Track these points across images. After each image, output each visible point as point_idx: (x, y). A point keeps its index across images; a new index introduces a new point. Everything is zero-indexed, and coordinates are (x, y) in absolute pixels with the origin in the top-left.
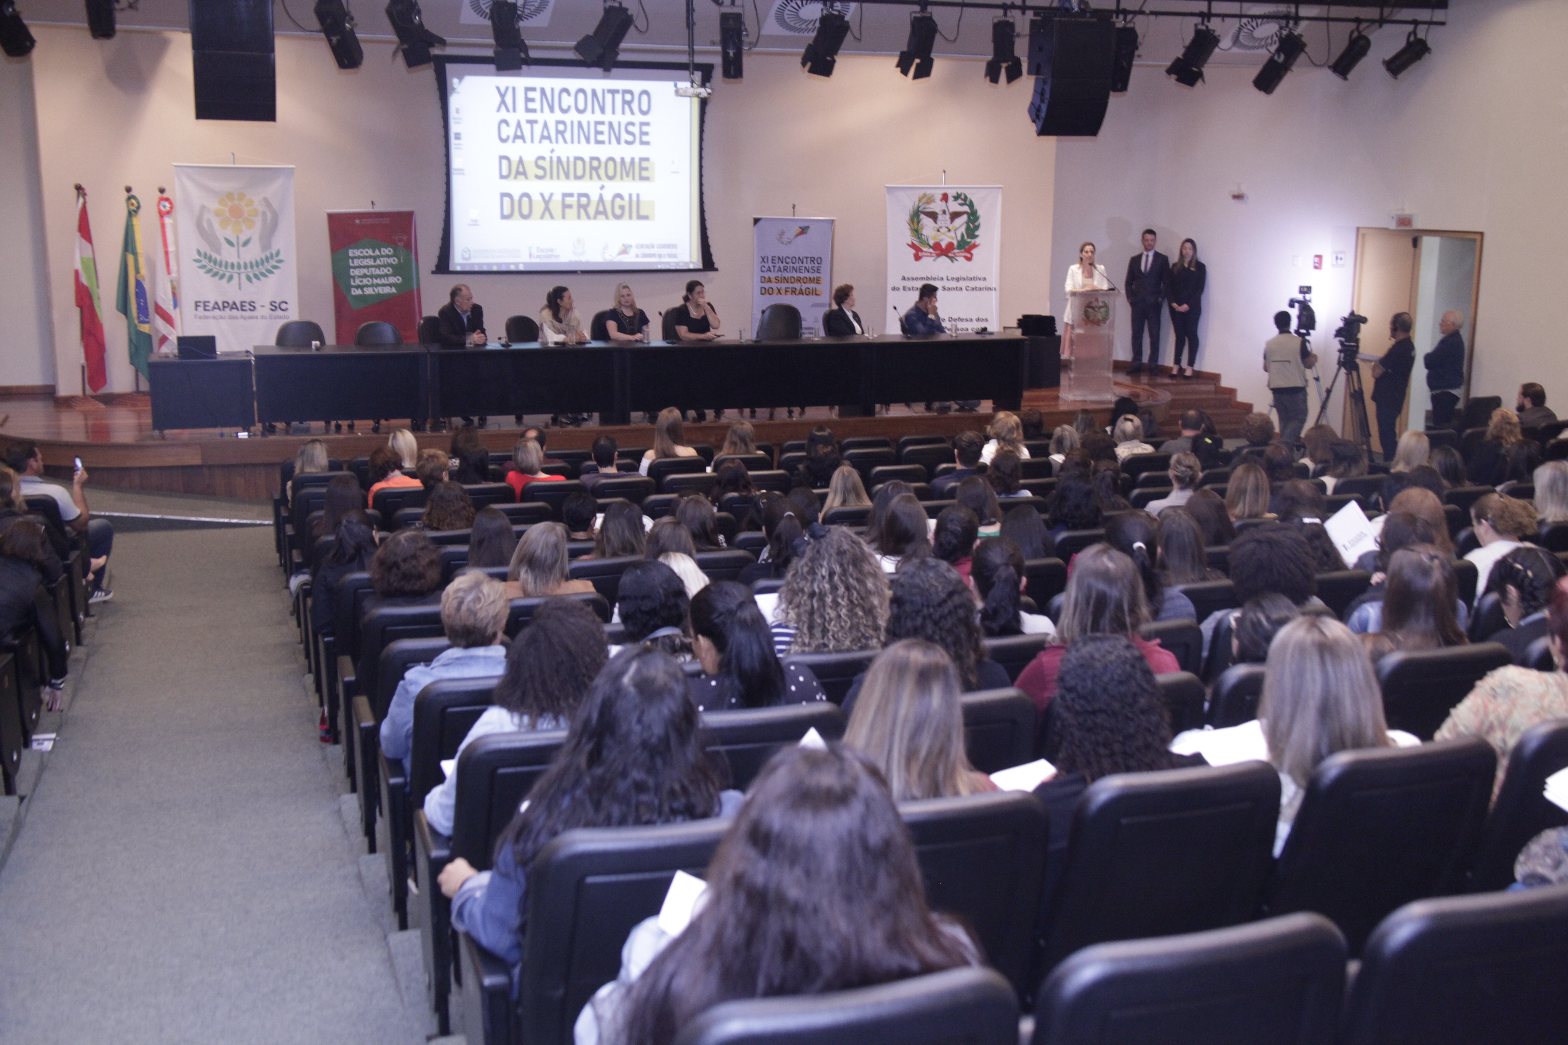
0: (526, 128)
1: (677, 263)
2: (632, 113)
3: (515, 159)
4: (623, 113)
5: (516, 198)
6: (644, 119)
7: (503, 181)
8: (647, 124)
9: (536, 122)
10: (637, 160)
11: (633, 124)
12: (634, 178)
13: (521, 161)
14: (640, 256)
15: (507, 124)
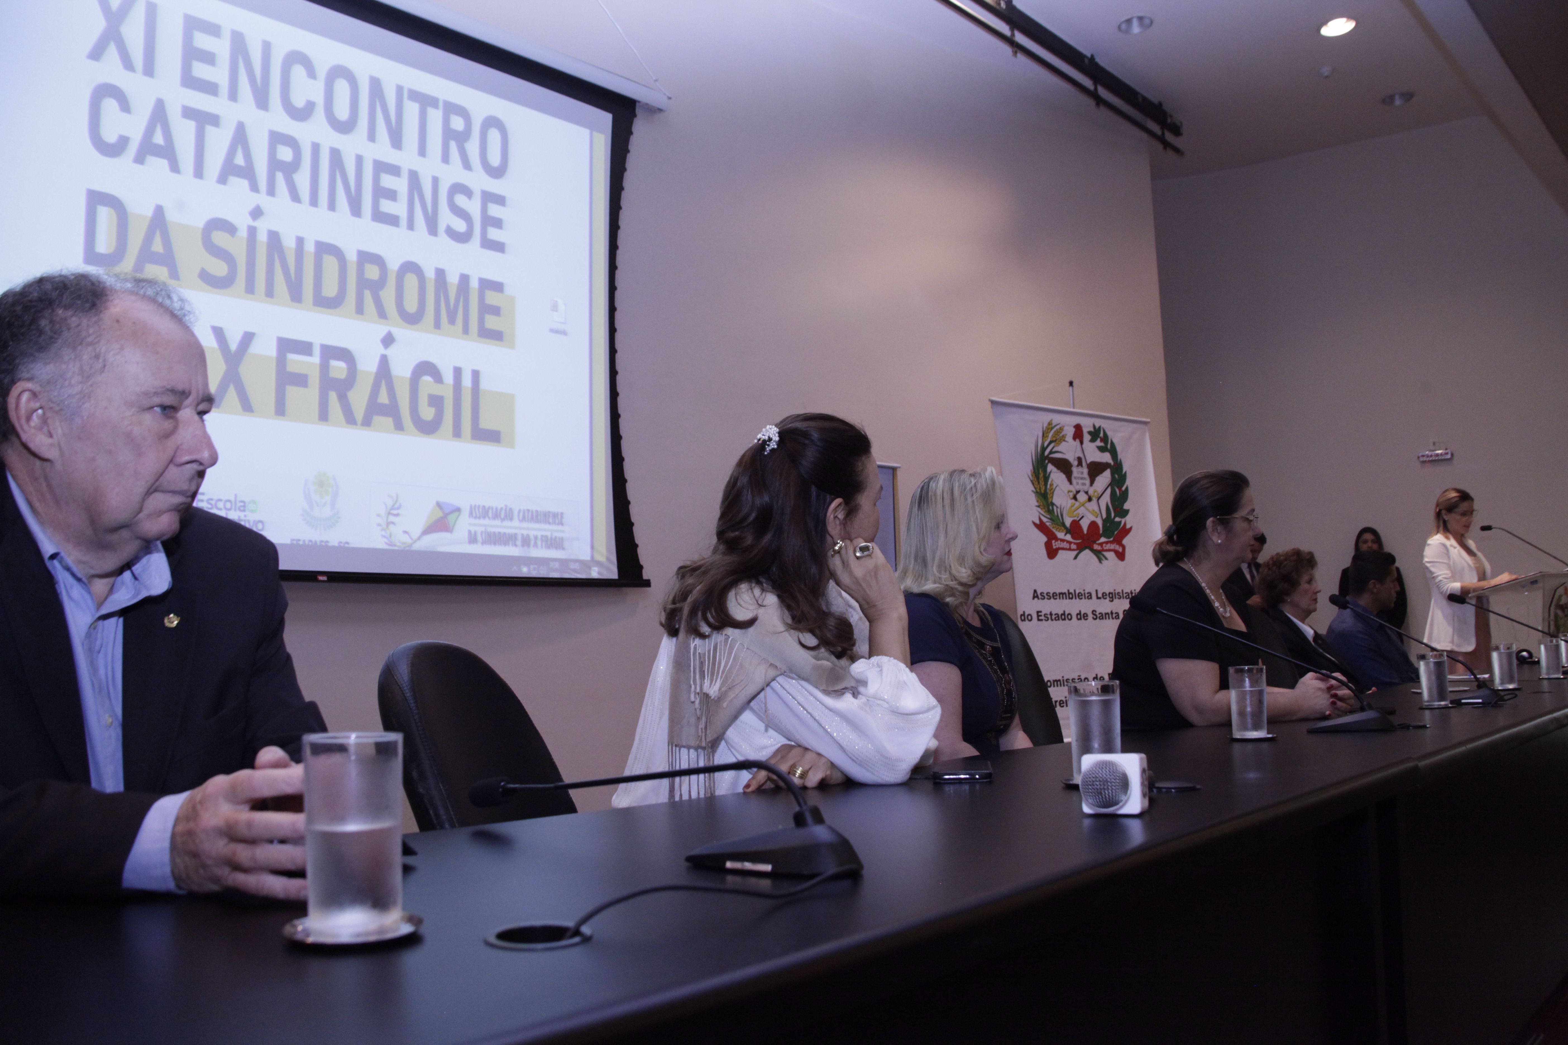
0: (183, 130)
1: (564, 562)
2: (467, 165)
3: (141, 211)
4: (446, 159)
6: (494, 186)
8: (500, 200)
9: (213, 120)
10: (474, 285)
11: (466, 191)
12: (466, 331)
13: (159, 220)
14: (479, 538)
15: (125, 106)
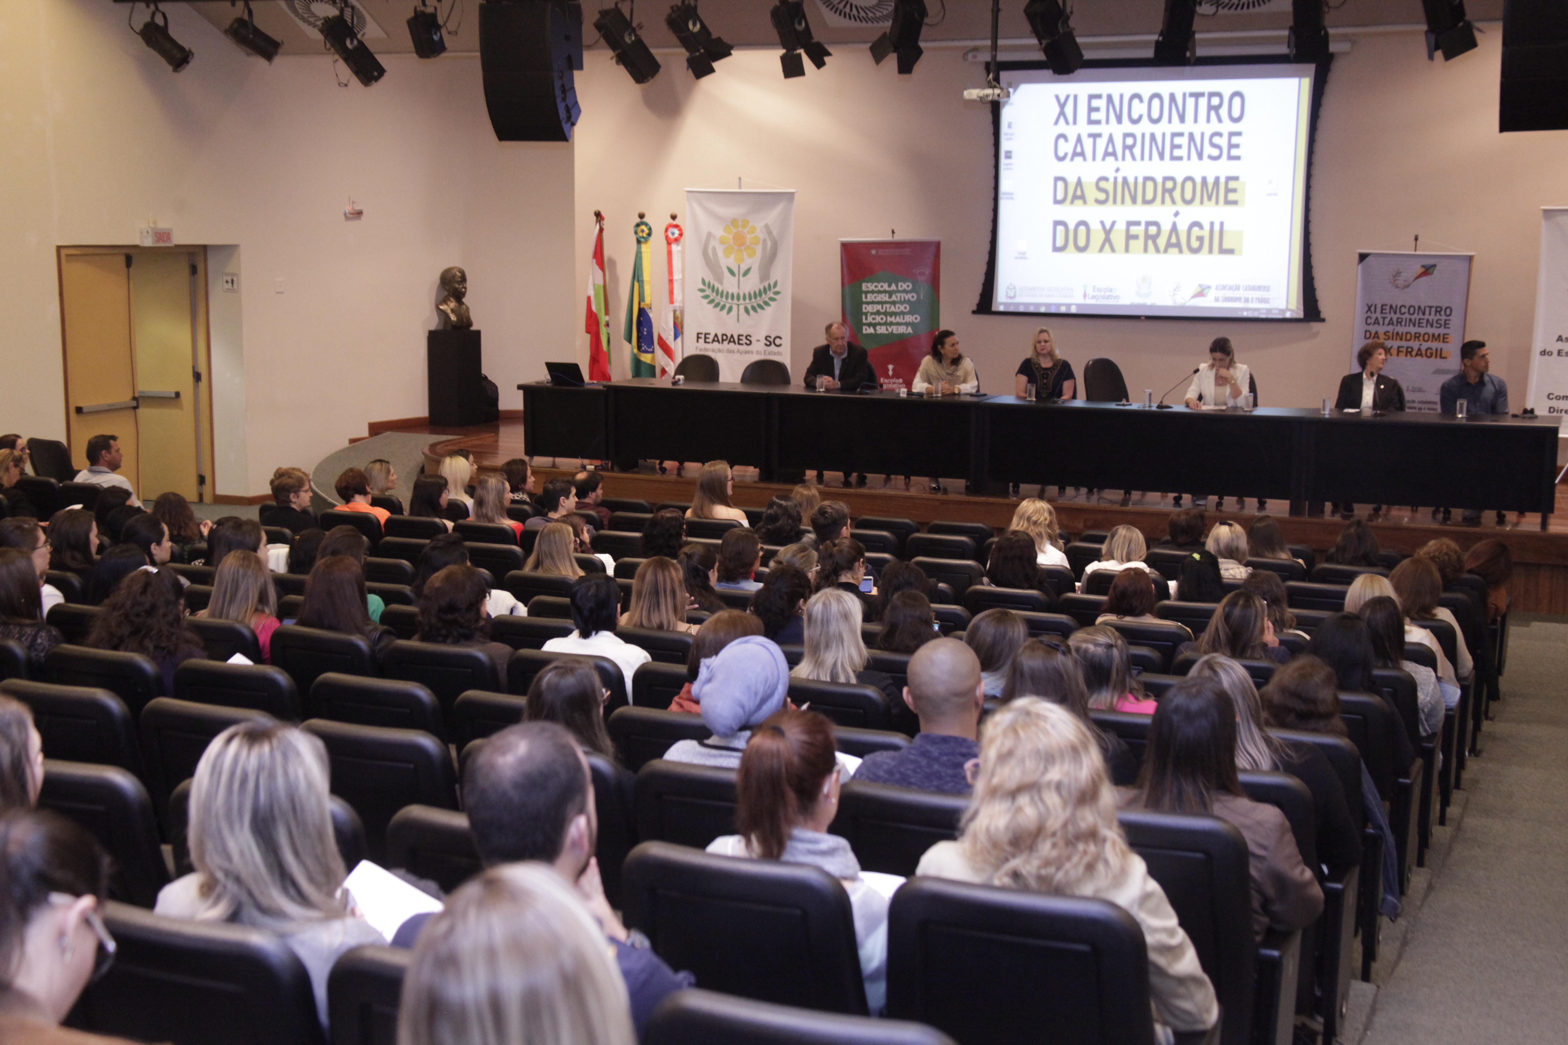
0: (1088, 143)
1: (1269, 310)
2: (1220, 120)
3: (1072, 180)
4: (1208, 120)
5: (1072, 227)
6: (1235, 127)
7: (1058, 206)
8: (1239, 134)
9: (1099, 135)
10: (1222, 180)
11: (1219, 134)
12: (1217, 202)
13: (1079, 183)
14: (1220, 299)
15: (1066, 139)
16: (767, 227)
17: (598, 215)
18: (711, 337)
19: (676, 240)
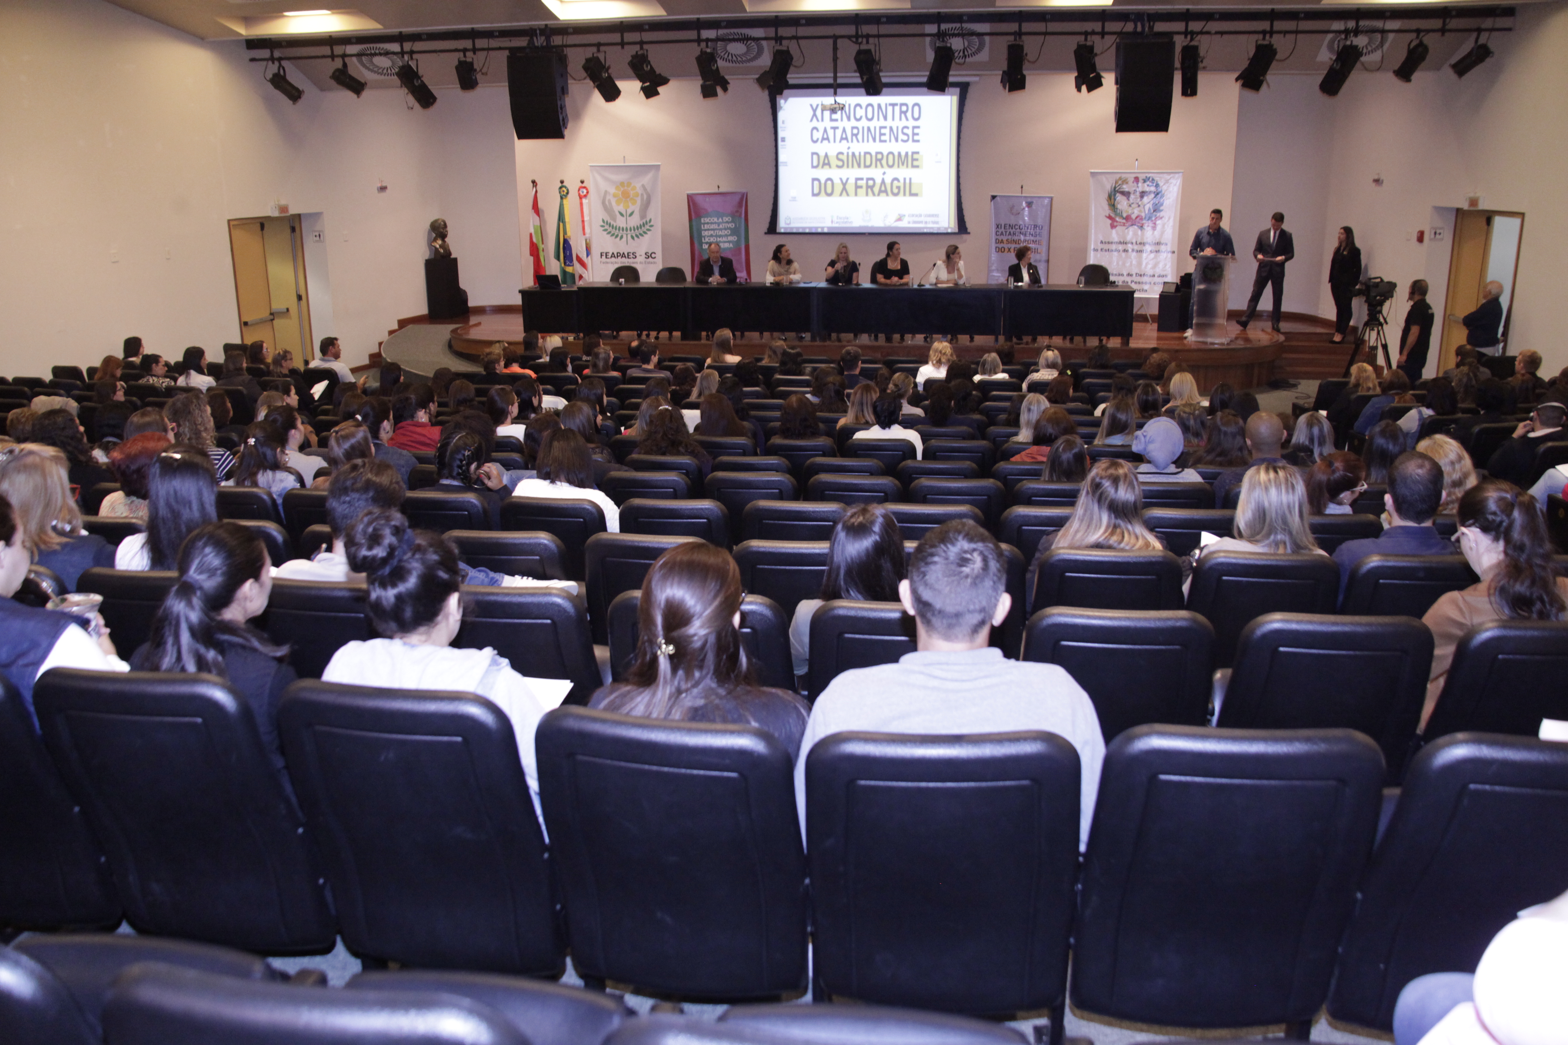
0: (831, 133)
1: (939, 228)
2: (907, 119)
3: (822, 155)
4: (900, 119)
5: (823, 182)
6: (916, 123)
7: (814, 170)
8: (918, 127)
9: (837, 128)
10: (910, 154)
11: (907, 128)
12: (907, 167)
13: (826, 156)
14: (911, 222)
15: (818, 130)
16: (643, 186)
17: (534, 182)
18: (610, 255)
19: (585, 196)
